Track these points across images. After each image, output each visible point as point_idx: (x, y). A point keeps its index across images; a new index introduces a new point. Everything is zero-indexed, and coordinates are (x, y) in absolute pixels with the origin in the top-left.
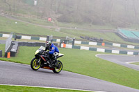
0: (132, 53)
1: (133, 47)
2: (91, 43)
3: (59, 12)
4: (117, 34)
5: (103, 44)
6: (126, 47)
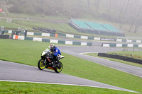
0: (85, 44)
2: (43, 34)
3: (11, 3)
5: (56, 35)
6: (80, 37)
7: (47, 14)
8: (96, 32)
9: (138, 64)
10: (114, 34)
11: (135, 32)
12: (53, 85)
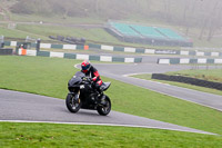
0: (132, 60)
2: (66, 47)
4: (107, 30)
5: (86, 47)
6: (122, 50)
7: (71, 14)
8: (149, 42)
9: (215, 90)
10: (176, 43)
11: (209, 39)
12: (83, 127)
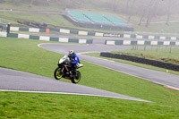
0: (85, 41)
1: (86, 33)
4: (65, 17)
6: (77, 33)
7: (36, 3)
8: (98, 26)
9: (150, 66)
10: (120, 28)
